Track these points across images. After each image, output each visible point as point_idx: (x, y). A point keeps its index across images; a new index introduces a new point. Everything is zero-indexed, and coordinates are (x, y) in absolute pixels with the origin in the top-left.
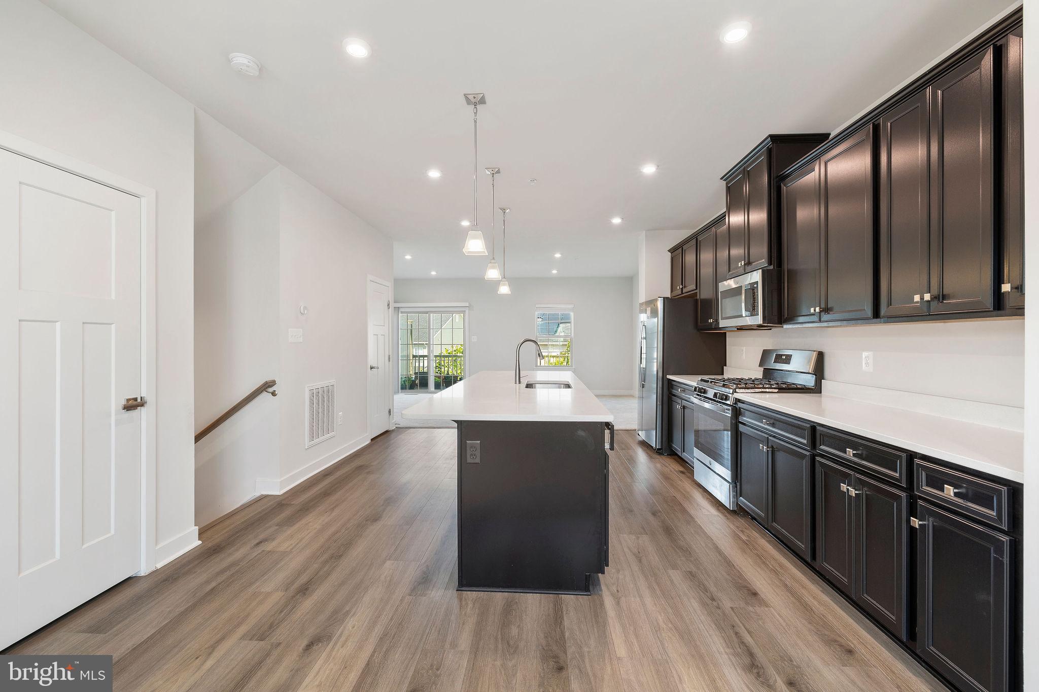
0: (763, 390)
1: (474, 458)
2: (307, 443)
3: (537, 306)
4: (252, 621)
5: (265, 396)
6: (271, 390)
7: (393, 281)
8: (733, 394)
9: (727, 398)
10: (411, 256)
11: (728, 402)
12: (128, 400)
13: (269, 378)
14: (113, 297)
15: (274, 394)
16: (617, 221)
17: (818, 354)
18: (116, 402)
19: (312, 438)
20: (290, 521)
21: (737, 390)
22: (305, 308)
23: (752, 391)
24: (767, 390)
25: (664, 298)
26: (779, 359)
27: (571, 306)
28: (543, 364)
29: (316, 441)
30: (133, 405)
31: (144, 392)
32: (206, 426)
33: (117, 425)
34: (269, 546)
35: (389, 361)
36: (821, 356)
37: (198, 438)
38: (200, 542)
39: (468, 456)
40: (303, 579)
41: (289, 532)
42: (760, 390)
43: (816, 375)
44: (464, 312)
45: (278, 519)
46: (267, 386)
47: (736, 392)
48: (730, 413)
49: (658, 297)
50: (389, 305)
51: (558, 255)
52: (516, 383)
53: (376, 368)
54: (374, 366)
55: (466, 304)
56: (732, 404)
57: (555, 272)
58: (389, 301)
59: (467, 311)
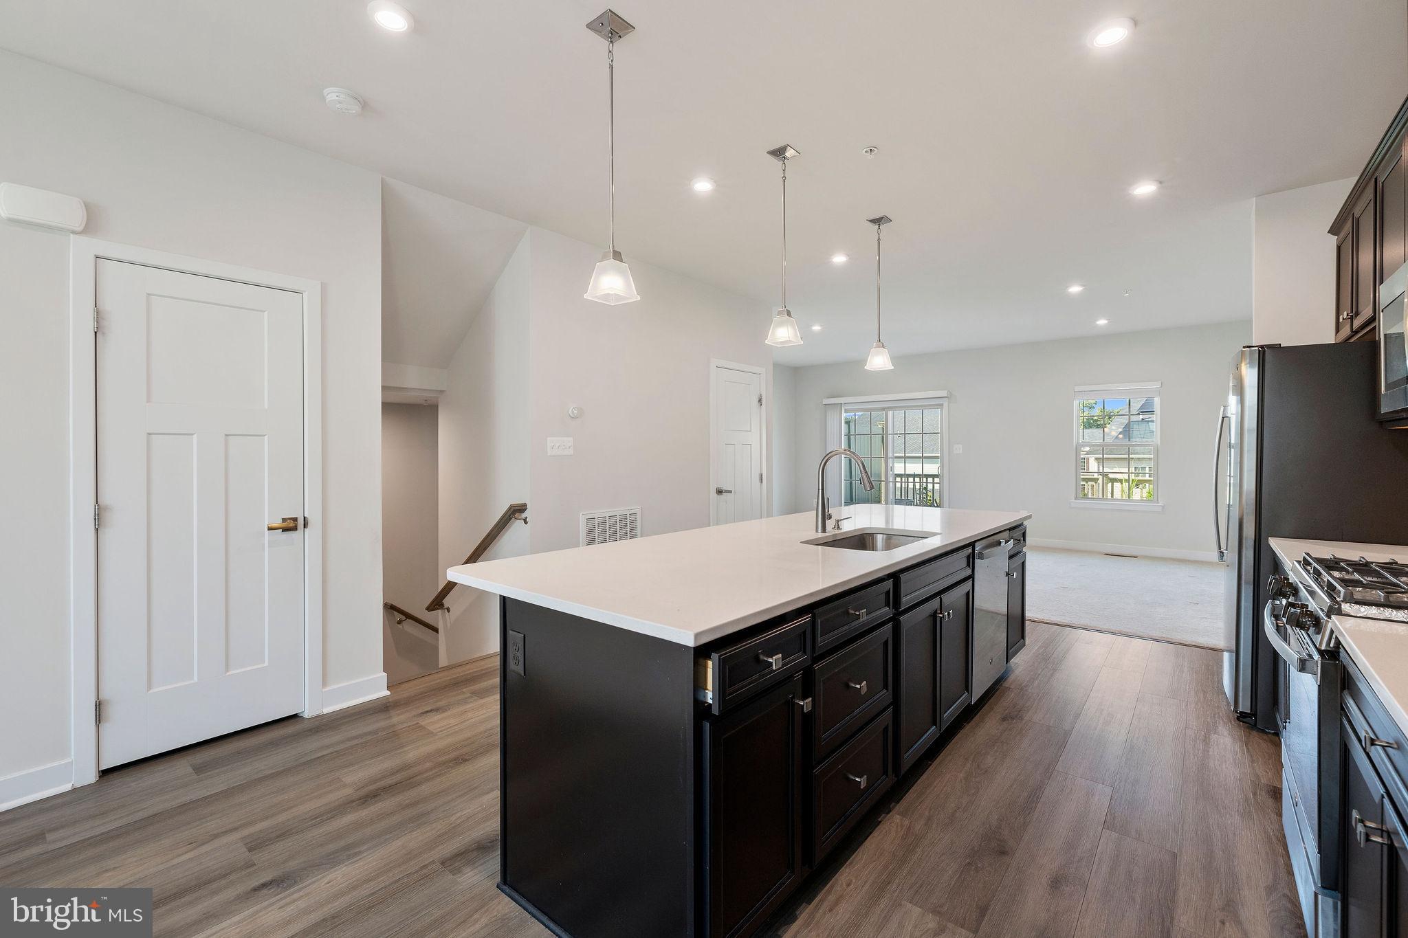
3: (1077, 389)
5: (516, 526)
6: (524, 515)
7: (771, 367)
8: (1329, 615)
9: (1319, 627)
10: (821, 326)
11: (1317, 639)
12: (284, 520)
13: (517, 501)
14: (266, 407)
15: (525, 521)
18: (269, 520)
25: (1262, 347)
27: (1157, 385)
28: (1117, 495)
30: (291, 526)
31: (308, 511)
33: (269, 547)
34: (428, 720)
35: (762, 482)
38: (389, 693)
39: (511, 658)
44: (941, 405)
46: (516, 511)
47: (1339, 613)
48: (1319, 675)
49: (1244, 347)
50: (760, 401)
51: (1075, 289)
52: (817, 531)
53: (730, 492)
54: (724, 488)
55: (944, 393)
56: (1323, 648)
57: (1102, 322)
58: (761, 395)
59: (946, 405)
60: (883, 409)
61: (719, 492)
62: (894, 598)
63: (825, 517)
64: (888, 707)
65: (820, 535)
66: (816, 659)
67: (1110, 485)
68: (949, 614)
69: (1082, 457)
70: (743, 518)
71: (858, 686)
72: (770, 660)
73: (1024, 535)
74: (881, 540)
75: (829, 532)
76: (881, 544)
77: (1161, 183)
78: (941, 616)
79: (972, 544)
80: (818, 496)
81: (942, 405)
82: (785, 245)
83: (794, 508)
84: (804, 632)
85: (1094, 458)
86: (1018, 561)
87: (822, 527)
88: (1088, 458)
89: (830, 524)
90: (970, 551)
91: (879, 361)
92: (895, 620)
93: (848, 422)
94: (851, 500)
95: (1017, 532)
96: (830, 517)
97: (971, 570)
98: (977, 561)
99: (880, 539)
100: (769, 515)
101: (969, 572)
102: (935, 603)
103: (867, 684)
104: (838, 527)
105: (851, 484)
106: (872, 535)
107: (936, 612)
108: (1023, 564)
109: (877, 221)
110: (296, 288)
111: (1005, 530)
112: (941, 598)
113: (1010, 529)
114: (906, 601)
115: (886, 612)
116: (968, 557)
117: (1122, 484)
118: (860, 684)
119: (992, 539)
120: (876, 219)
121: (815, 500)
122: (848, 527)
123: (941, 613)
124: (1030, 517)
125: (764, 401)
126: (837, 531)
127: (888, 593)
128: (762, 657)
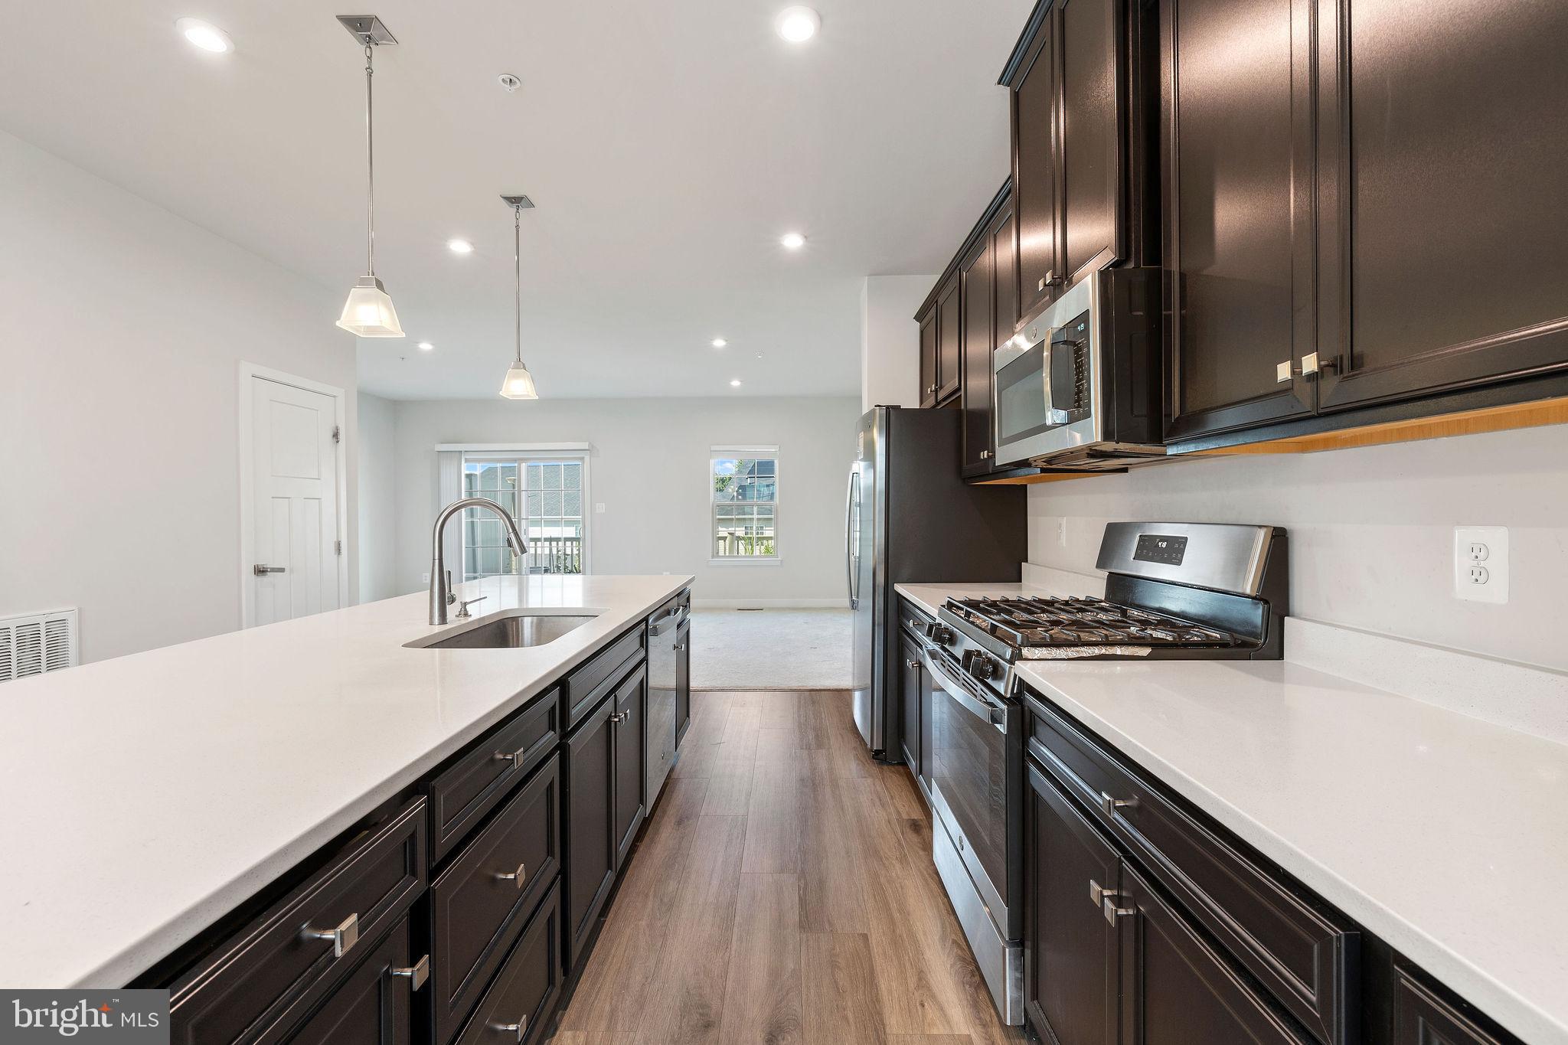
0: (1103, 651)
3: (714, 448)
7: (355, 390)
8: (1011, 662)
9: (997, 673)
10: (432, 344)
11: (1000, 687)
16: (793, 241)
17: (1273, 537)
21: (1025, 651)
23: (1072, 652)
24: (1118, 651)
25: (888, 407)
26: (1150, 549)
36: (1280, 541)
42: (1096, 651)
43: (1266, 602)
44: (582, 458)
47: (1021, 658)
48: (1006, 724)
49: (876, 406)
50: (336, 435)
51: (719, 343)
52: (431, 623)
53: (282, 570)
54: (270, 565)
55: (585, 446)
56: (1009, 696)
57: (736, 383)
58: (337, 427)
59: (587, 459)
60: (515, 460)
61: (260, 571)
62: (561, 714)
63: (445, 599)
64: (555, 879)
65: (437, 629)
66: (433, 874)
68: (626, 715)
70: (306, 611)
71: (511, 876)
72: (329, 935)
73: (688, 600)
74: (529, 625)
75: (452, 622)
76: (529, 630)
77: (806, 237)
78: (617, 720)
79: (646, 619)
80: (433, 570)
81: (584, 458)
82: (371, 190)
83: (392, 587)
84: (413, 836)
86: (684, 630)
87: (440, 616)
89: (452, 610)
90: (643, 629)
91: (518, 387)
92: (562, 748)
93: (469, 476)
94: (474, 571)
95: (682, 599)
96: (453, 600)
97: (644, 652)
98: (651, 638)
99: (527, 626)
100: (353, 602)
101: (643, 654)
102: (609, 705)
103: (525, 867)
104: (466, 615)
105: (474, 551)
106: (515, 619)
107: (610, 716)
108: (688, 632)
109: (516, 201)
111: (673, 598)
112: (615, 696)
113: (678, 595)
114: (576, 712)
115: (551, 738)
116: (641, 636)
117: (725, 541)
118: (515, 871)
119: (662, 611)
120: (514, 198)
121: (426, 574)
122: (479, 612)
123: (616, 717)
124: (692, 579)
125: (342, 436)
126: (463, 621)
127: (552, 710)
128: (308, 932)
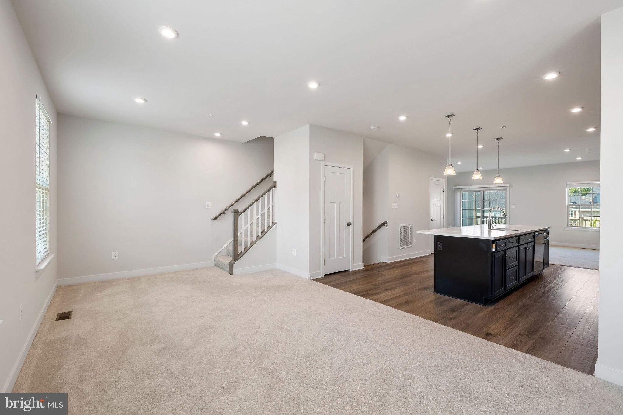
1: (440, 248)
2: (399, 247)
3: (568, 183)
4: (374, 283)
5: (384, 227)
6: (386, 225)
7: (447, 179)
10: (461, 162)
12: (348, 223)
13: (385, 221)
14: (345, 196)
15: (387, 226)
16: (591, 130)
18: (345, 224)
19: (401, 246)
20: (390, 269)
22: (398, 195)
29: (403, 247)
30: (349, 224)
31: (351, 221)
32: (367, 235)
33: (346, 230)
34: (382, 273)
35: (444, 217)
37: (364, 240)
38: (363, 267)
39: (438, 247)
40: (389, 280)
41: (388, 271)
45: (387, 268)
46: (384, 224)
51: (567, 151)
55: (507, 185)
57: (579, 158)
58: (444, 188)
59: (508, 189)
61: (432, 220)
62: (518, 241)
64: (517, 265)
67: (584, 222)
69: (570, 210)
73: (549, 233)
78: (528, 248)
79: (534, 232)
81: (506, 189)
85: (578, 211)
86: (547, 240)
88: (575, 211)
90: (534, 235)
92: (518, 246)
95: (547, 231)
98: (536, 237)
101: (534, 240)
104: (493, 228)
107: (526, 247)
108: (548, 242)
109: (499, 139)
110: (349, 168)
111: (543, 230)
112: (527, 244)
113: (545, 230)
114: (521, 243)
117: (590, 221)
119: (540, 232)
124: (550, 228)
127: (517, 240)
